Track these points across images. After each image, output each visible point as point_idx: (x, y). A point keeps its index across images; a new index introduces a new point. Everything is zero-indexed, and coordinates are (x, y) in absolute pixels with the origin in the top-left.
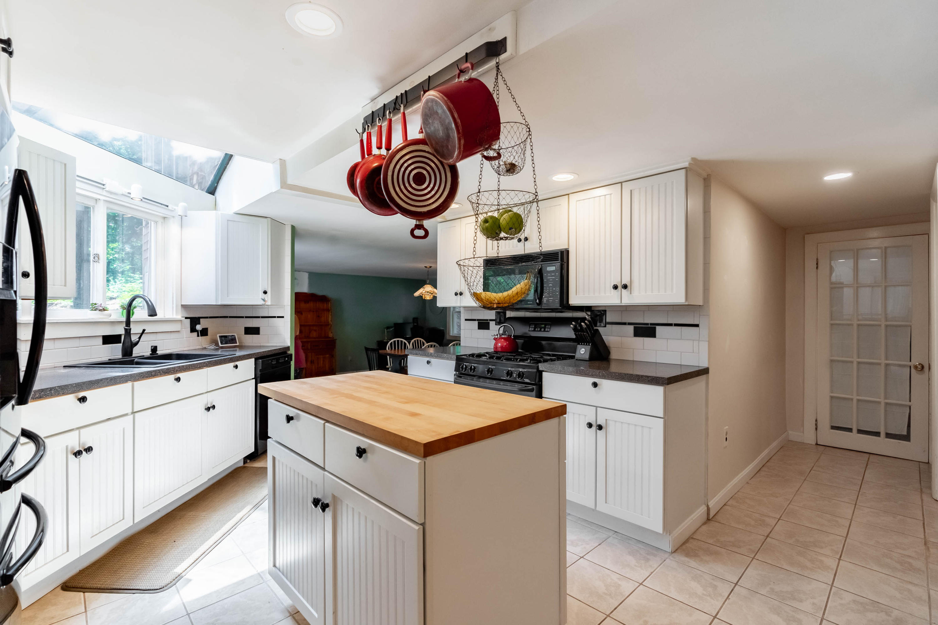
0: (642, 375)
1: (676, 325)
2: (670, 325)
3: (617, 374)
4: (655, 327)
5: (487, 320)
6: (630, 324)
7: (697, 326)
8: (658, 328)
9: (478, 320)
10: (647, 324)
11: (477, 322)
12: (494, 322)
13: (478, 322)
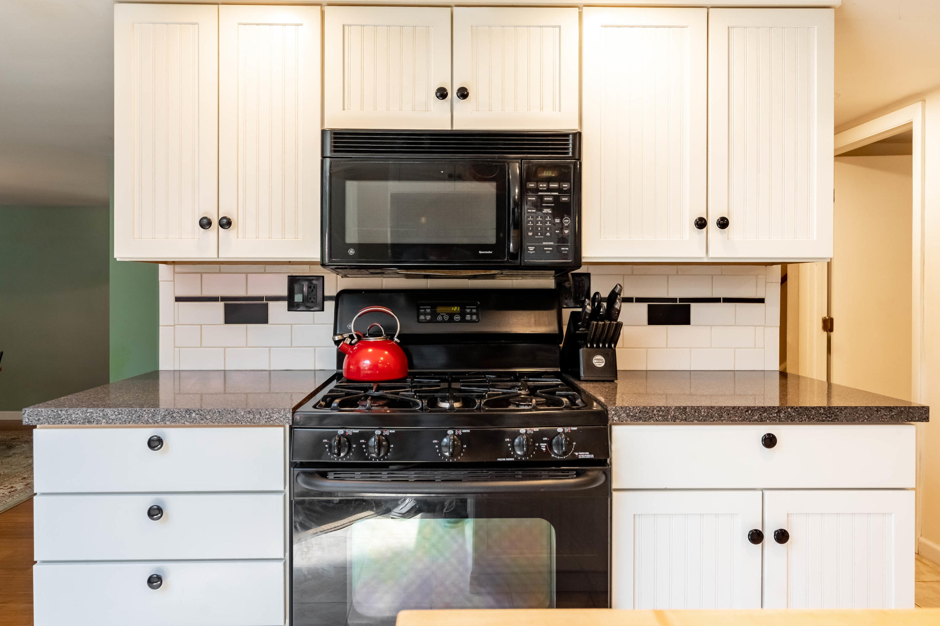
0: (877, 407)
1: (727, 300)
2: (717, 300)
3: (822, 411)
4: (689, 305)
5: (261, 298)
6: (640, 300)
7: (762, 301)
8: (695, 308)
9: (223, 299)
10: (674, 300)
11: (220, 305)
12: (285, 303)
13: (226, 305)
